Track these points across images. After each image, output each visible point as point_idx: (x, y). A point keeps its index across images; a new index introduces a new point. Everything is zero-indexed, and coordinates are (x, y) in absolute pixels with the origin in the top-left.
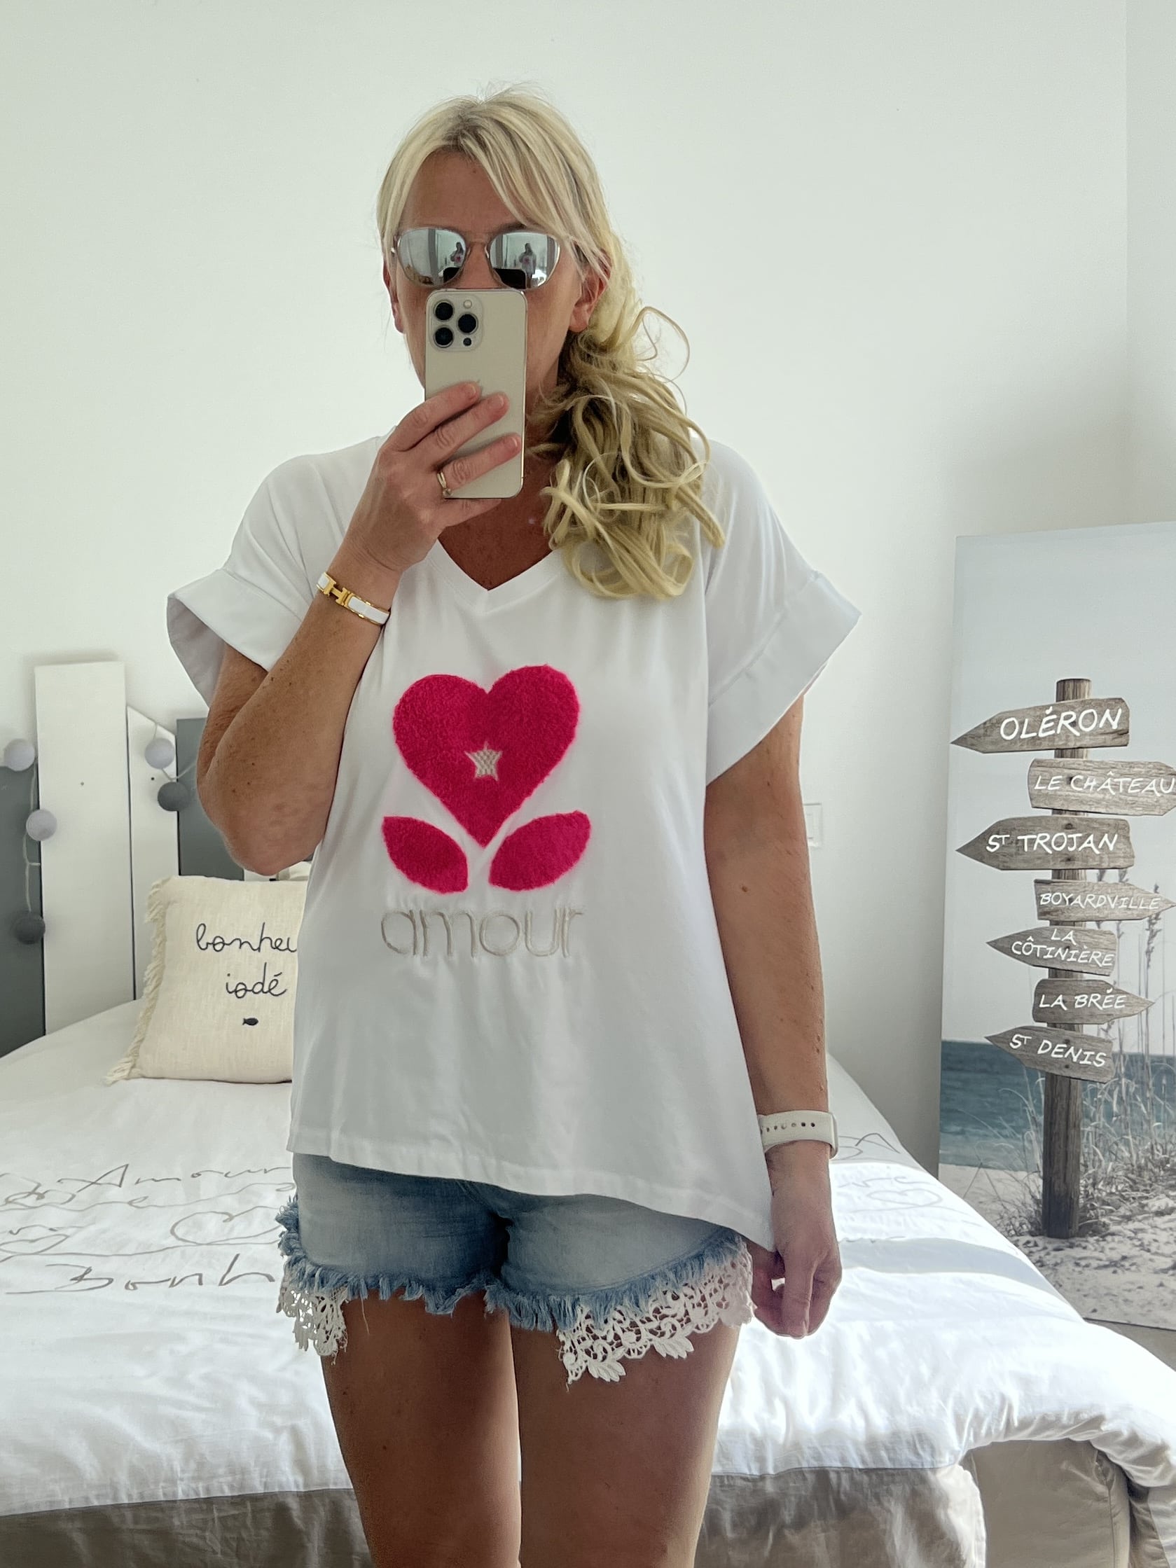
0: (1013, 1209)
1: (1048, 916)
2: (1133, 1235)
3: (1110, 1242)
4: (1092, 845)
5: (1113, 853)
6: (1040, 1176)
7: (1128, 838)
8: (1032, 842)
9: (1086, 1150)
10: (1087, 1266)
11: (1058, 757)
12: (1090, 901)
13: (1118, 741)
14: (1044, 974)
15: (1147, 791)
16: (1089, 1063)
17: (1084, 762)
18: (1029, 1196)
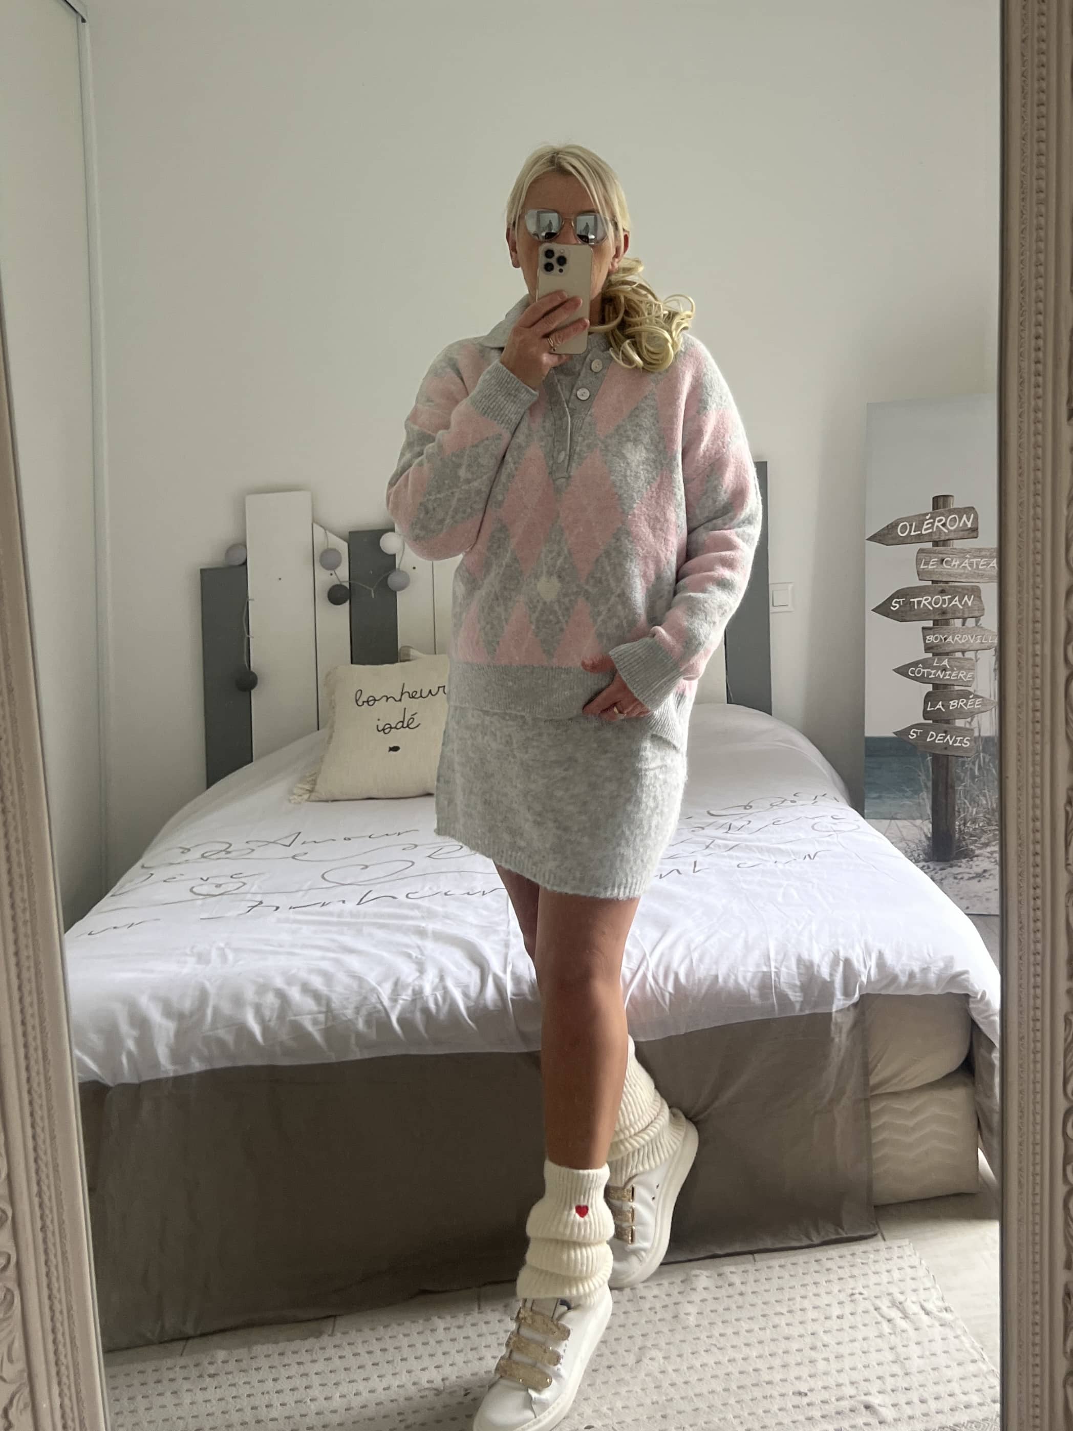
0: (913, 846)
1: (931, 650)
2: (988, 857)
3: (975, 863)
4: (958, 603)
5: (971, 607)
6: (929, 822)
7: (980, 597)
8: (919, 603)
10: (962, 878)
11: (935, 546)
12: (957, 639)
13: (971, 535)
14: (930, 688)
16: (959, 745)
17: (951, 549)
18: (924, 836)
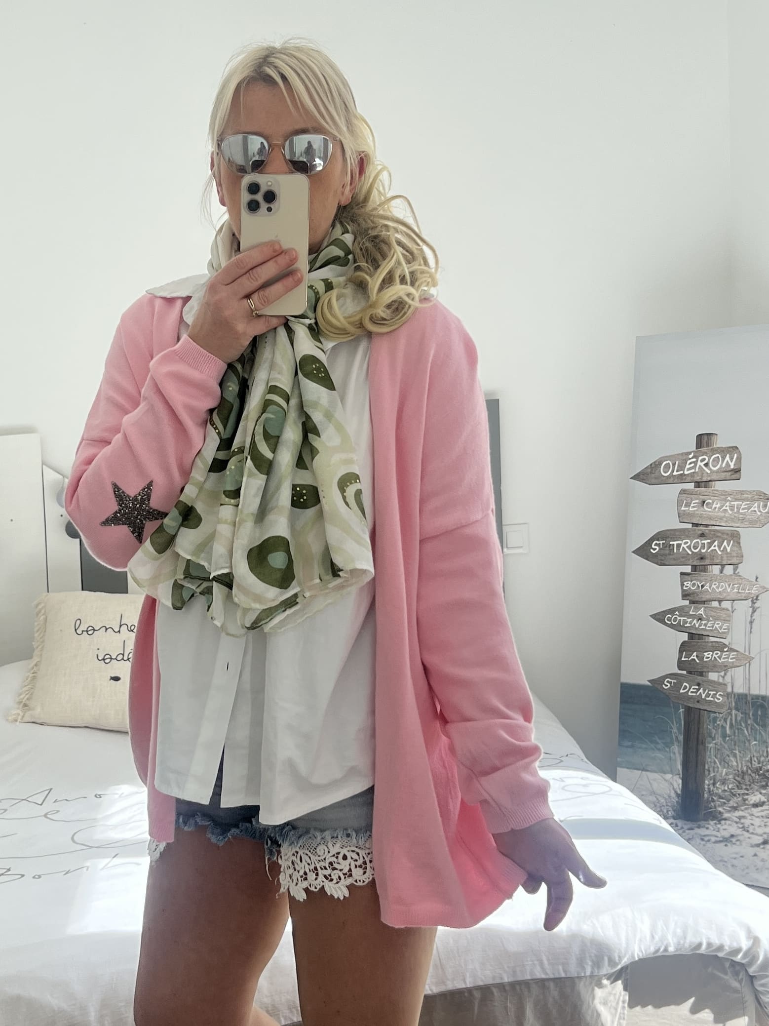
0: (663, 801)
1: (688, 597)
2: (738, 820)
3: (724, 825)
4: (716, 548)
5: (730, 554)
6: (680, 777)
7: (739, 543)
8: (679, 546)
9: (709, 760)
10: (709, 841)
11: (697, 487)
12: (714, 587)
13: (734, 477)
14: (685, 637)
15: (752, 511)
16: (712, 699)
17: (713, 490)
18: (674, 792)
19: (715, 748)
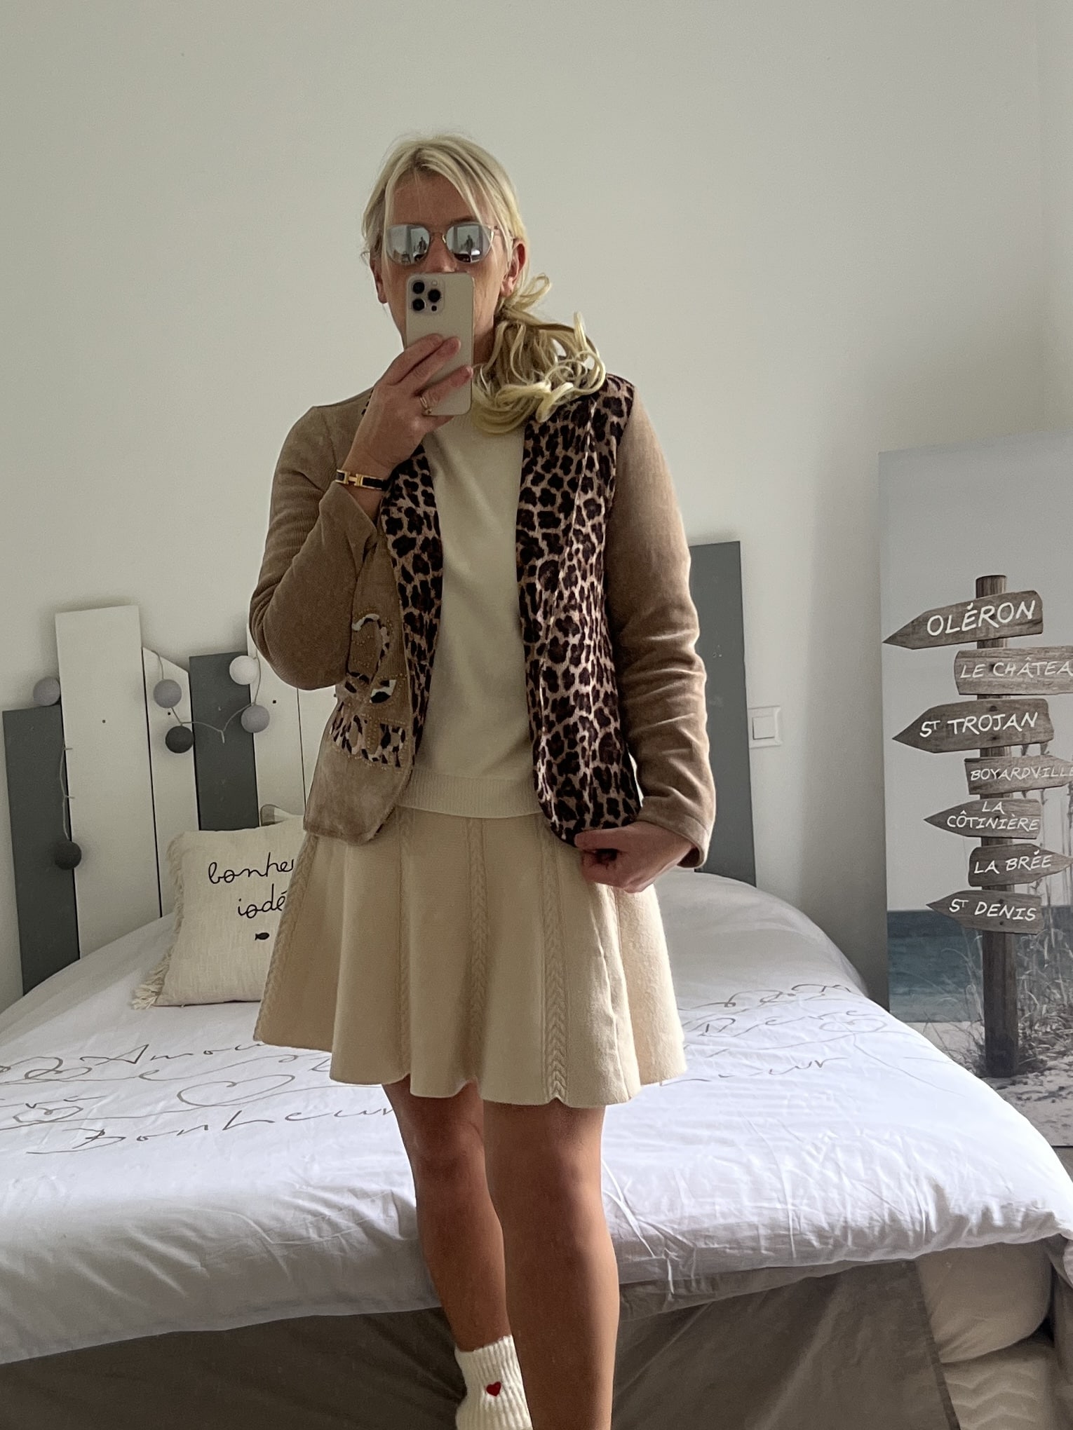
0: (960, 1057)
1: (978, 791)
2: (1068, 1068)
3: (1048, 1076)
4: (1015, 724)
5: (1035, 730)
6: (982, 1025)
7: (1047, 715)
8: (960, 725)
9: (1022, 996)
10: (1028, 1099)
11: (981, 648)
12: (1016, 773)
13: (1034, 629)
14: (977, 842)
15: (1062, 672)
17: (1004, 650)
18: (974, 1043)
19: (1030, 980)
